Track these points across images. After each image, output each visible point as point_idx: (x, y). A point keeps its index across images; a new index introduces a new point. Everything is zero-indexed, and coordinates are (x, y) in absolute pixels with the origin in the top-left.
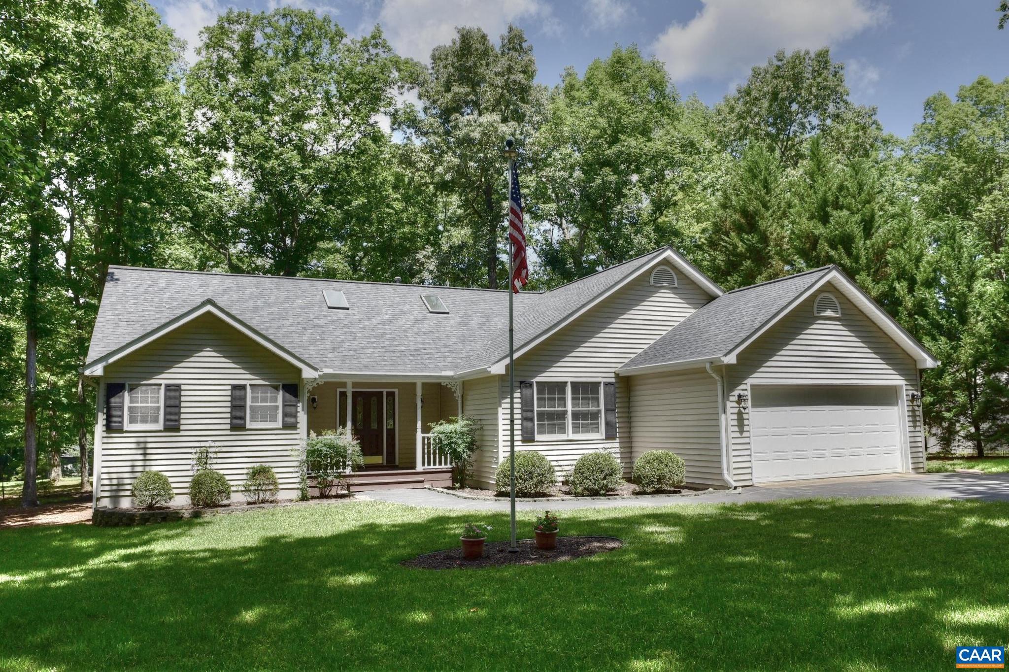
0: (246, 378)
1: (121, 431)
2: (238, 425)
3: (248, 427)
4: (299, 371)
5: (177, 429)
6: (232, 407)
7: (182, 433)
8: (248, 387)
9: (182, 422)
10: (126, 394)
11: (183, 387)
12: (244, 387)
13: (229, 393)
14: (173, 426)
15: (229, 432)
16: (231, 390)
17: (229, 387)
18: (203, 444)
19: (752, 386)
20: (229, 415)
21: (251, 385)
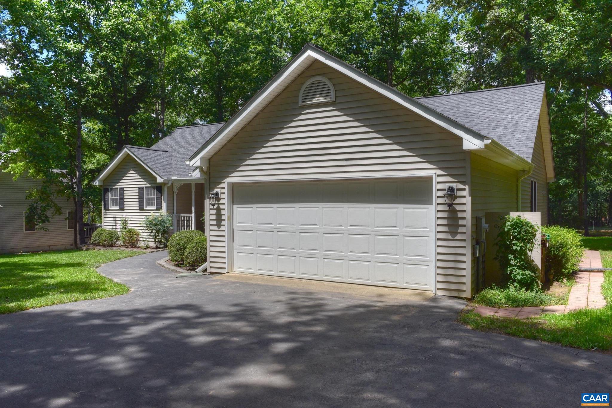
0: (144, 184)
1: (108, 210)
2: (141, 208)
3: (145, 208)
4: (156, 178)
5: (123, 210)
6: (139, 198)
7: (125, 211)
8: (144, 188)
9: (125, 206)
10: (109, 193)
11: (125, 189)
12: (142, 188)
13: (137, 191)
14: (122, 208)
15: (139, 211)
16: (139, 190)
17: (138, 189)
18: (124, 216)
19: (228, 183)
20: (138, 203)
21: (145, 187)
